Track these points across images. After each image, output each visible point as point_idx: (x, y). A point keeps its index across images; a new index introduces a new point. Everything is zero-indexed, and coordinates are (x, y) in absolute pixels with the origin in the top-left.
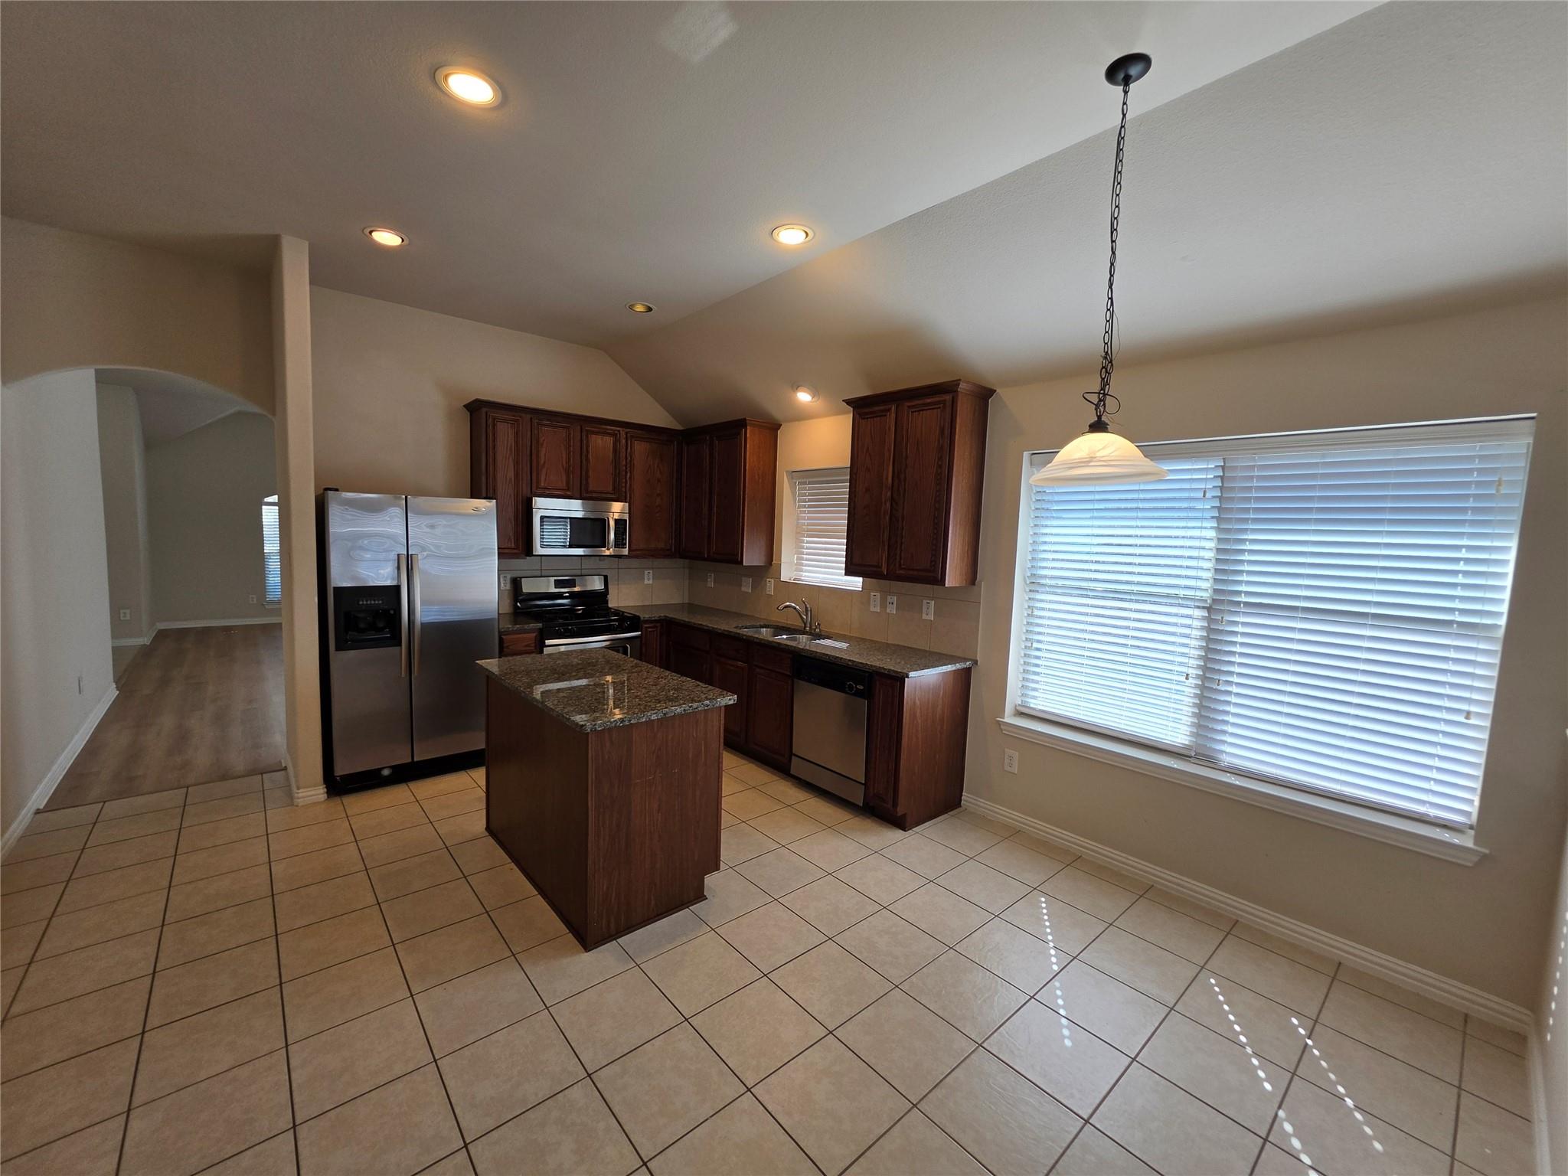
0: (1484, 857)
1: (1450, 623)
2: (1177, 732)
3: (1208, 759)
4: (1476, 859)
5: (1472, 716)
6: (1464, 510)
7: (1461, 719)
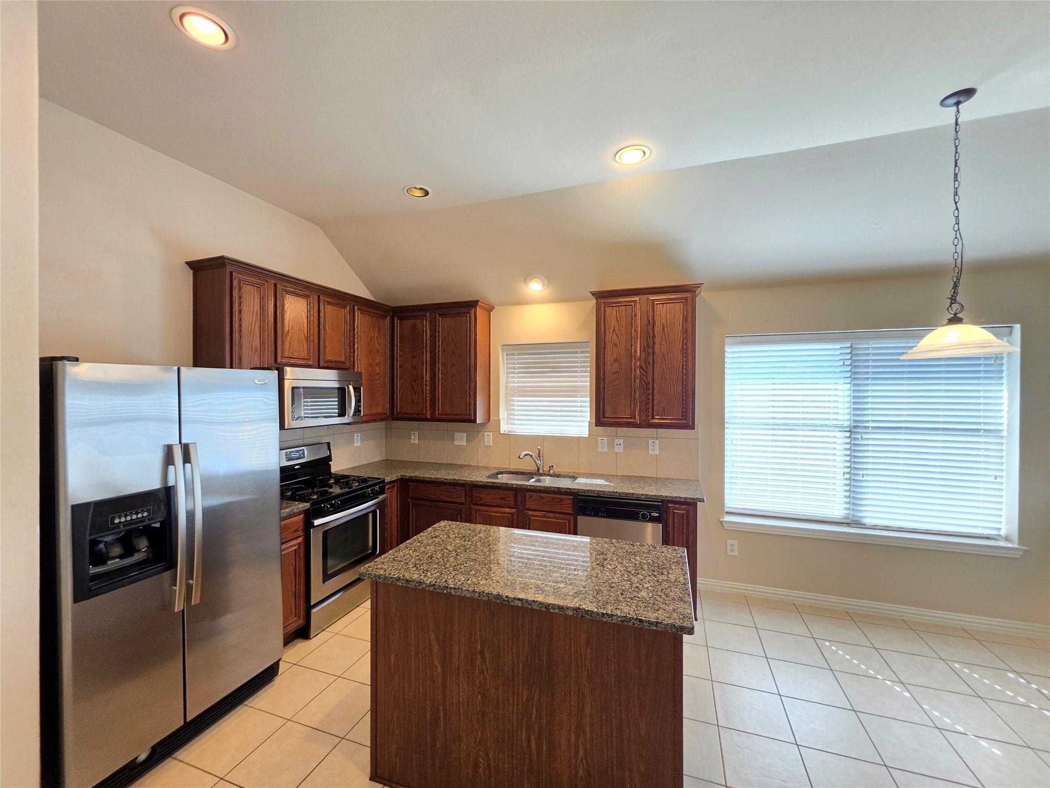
0: (1025, 552)
1: (979, 430)
2: (837, 509)
3: (858, 524)
4: (1021, 553)
5: (997, 478)
6: (979, 372)
7: (992, 479)
